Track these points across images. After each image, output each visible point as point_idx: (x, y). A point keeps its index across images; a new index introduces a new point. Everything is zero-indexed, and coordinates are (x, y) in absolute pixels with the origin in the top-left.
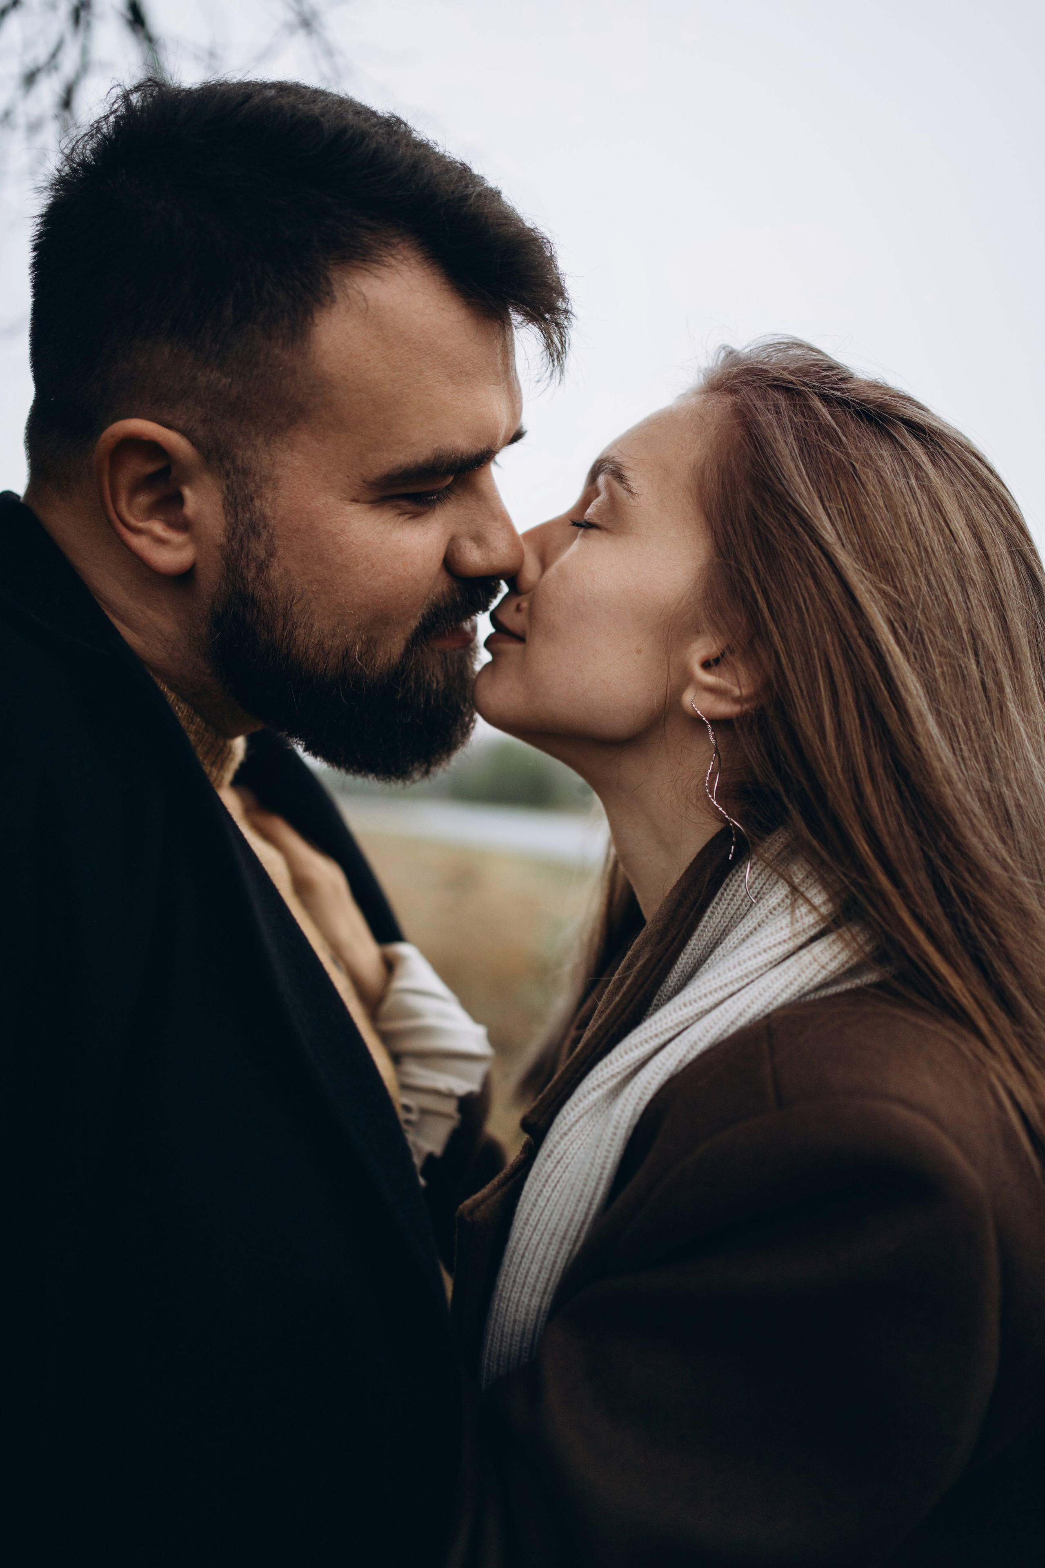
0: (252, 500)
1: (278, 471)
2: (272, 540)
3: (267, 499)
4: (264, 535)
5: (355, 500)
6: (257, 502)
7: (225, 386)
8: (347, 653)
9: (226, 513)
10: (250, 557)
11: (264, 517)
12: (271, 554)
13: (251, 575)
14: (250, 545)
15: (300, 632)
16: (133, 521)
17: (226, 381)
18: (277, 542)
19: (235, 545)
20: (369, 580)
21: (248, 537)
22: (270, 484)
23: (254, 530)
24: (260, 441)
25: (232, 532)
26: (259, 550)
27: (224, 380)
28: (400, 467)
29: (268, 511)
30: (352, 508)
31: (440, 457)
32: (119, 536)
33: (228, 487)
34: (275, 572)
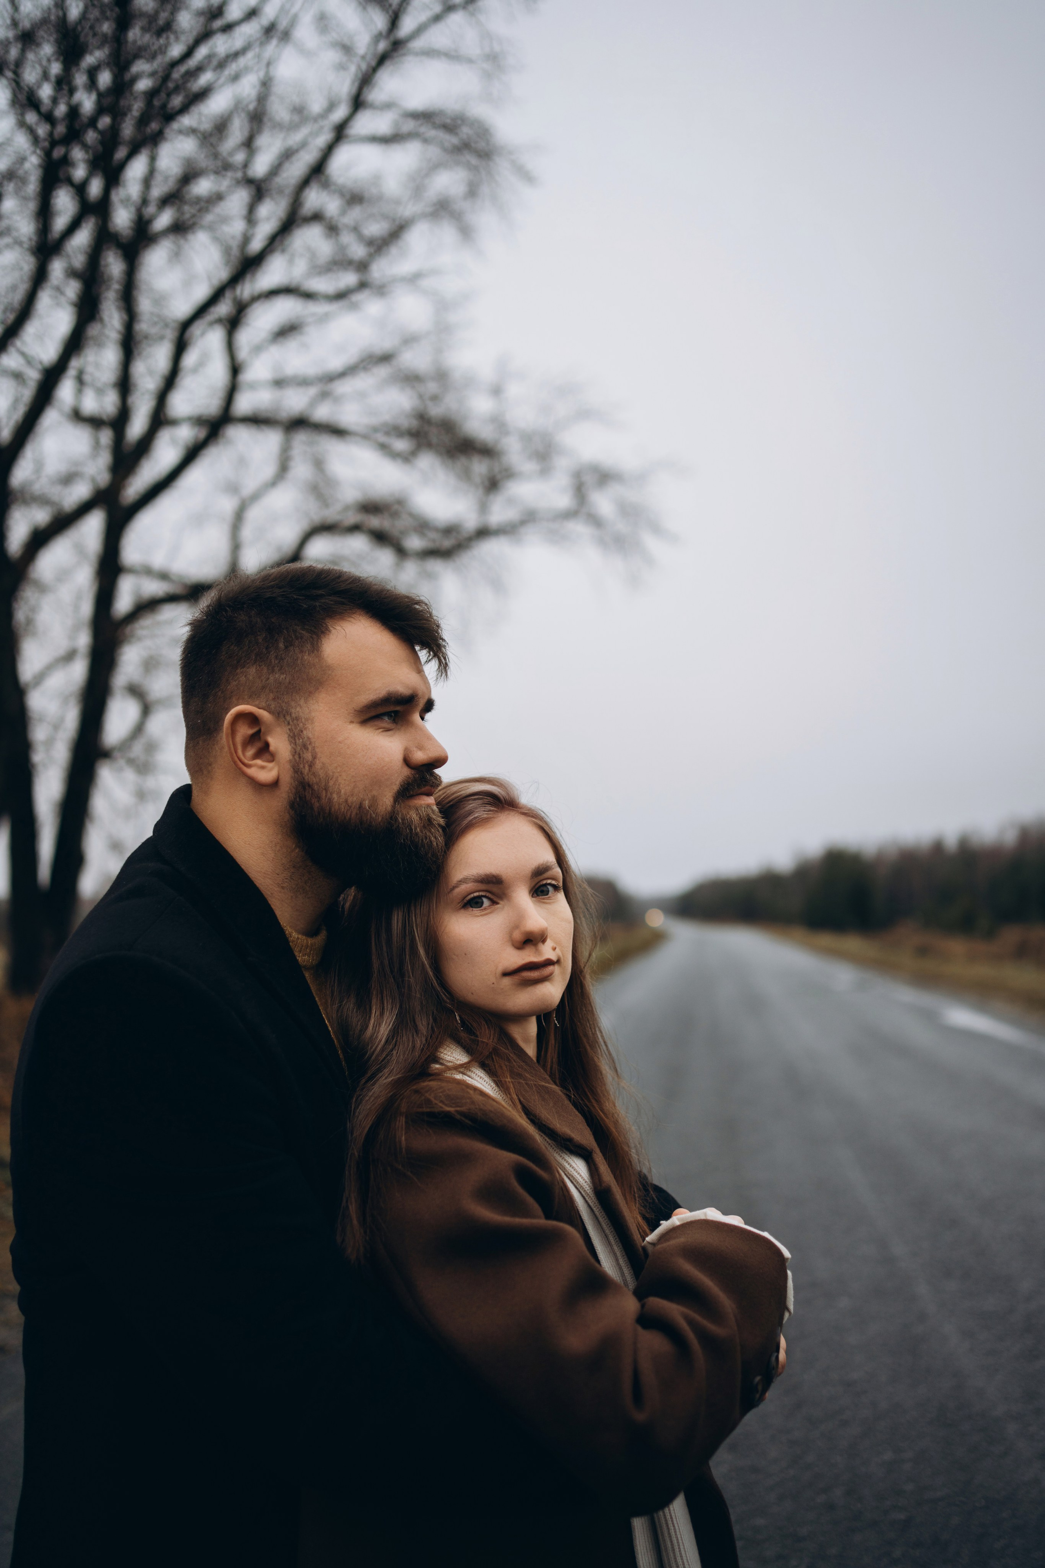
0: (302, 732)
1: (313, 714)
2: (314, 749)
3: (309, 729)
4: (310, 748)
5: (352, 722)
6: (305, 732)
7: (283, 679)
8: (361, 806)
9: (291, 743)
10: (305, 761)
11: (309, 738)
12: (314, 758)
13: (306, 770)
14: (304, 755)
15: (335, 796)
16: (246, 761)
17: (283, 676)
18: (317, 750)
19: (297, 757)
20: (365, 761)
21: (303, 751)
22: (310, 721)
23: (305, 746)
24: (302, 702)
25: (294, 753)
26: (308, 756)
27: (282, 677)
28: (372, 700)
29: (310, 735)
30: (351, 726)
31: (391, 694)
32: (240, 769)
33: (289, 729)
34: (318, 765)
